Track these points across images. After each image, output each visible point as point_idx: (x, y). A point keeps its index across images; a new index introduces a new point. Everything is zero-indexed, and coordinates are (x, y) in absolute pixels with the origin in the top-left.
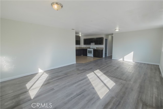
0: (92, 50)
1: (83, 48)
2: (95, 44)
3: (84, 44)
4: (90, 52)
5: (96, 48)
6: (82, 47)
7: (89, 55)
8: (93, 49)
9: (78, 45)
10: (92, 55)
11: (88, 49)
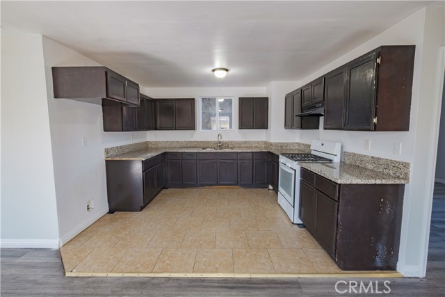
5: (344, 154)
8: (295, 165)
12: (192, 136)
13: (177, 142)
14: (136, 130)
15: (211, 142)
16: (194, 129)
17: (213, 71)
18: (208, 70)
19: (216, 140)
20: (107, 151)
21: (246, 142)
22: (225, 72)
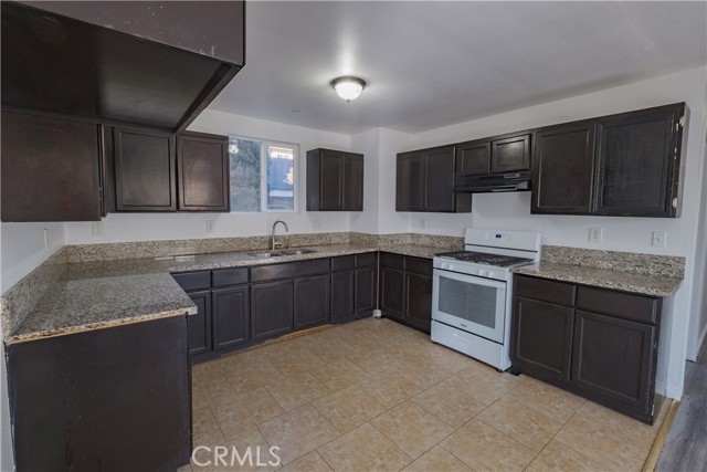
0: (501, 281)
1: (383, 247)
2: (534, 211)
3: (401, 206)
4: (473, 303)
5: (544, 248)
6: (381, 231)
7: (448, 329)
8: (506, 273)
9: (348, 214)
10: (490, 343)
11: (437, 262)
15: (255, 239)
16: (228, 210)
21: (320, 236)
22: (358, 87)
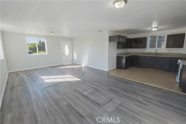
12: (144, 50)
13: (138, 52)
14: (125, 48)
15: (152, 53)
16: (145, 48)
17: (152, 28)
18: (150, 29)
19: (155, 52)
20: (117, 54)
22: (157, 28)
